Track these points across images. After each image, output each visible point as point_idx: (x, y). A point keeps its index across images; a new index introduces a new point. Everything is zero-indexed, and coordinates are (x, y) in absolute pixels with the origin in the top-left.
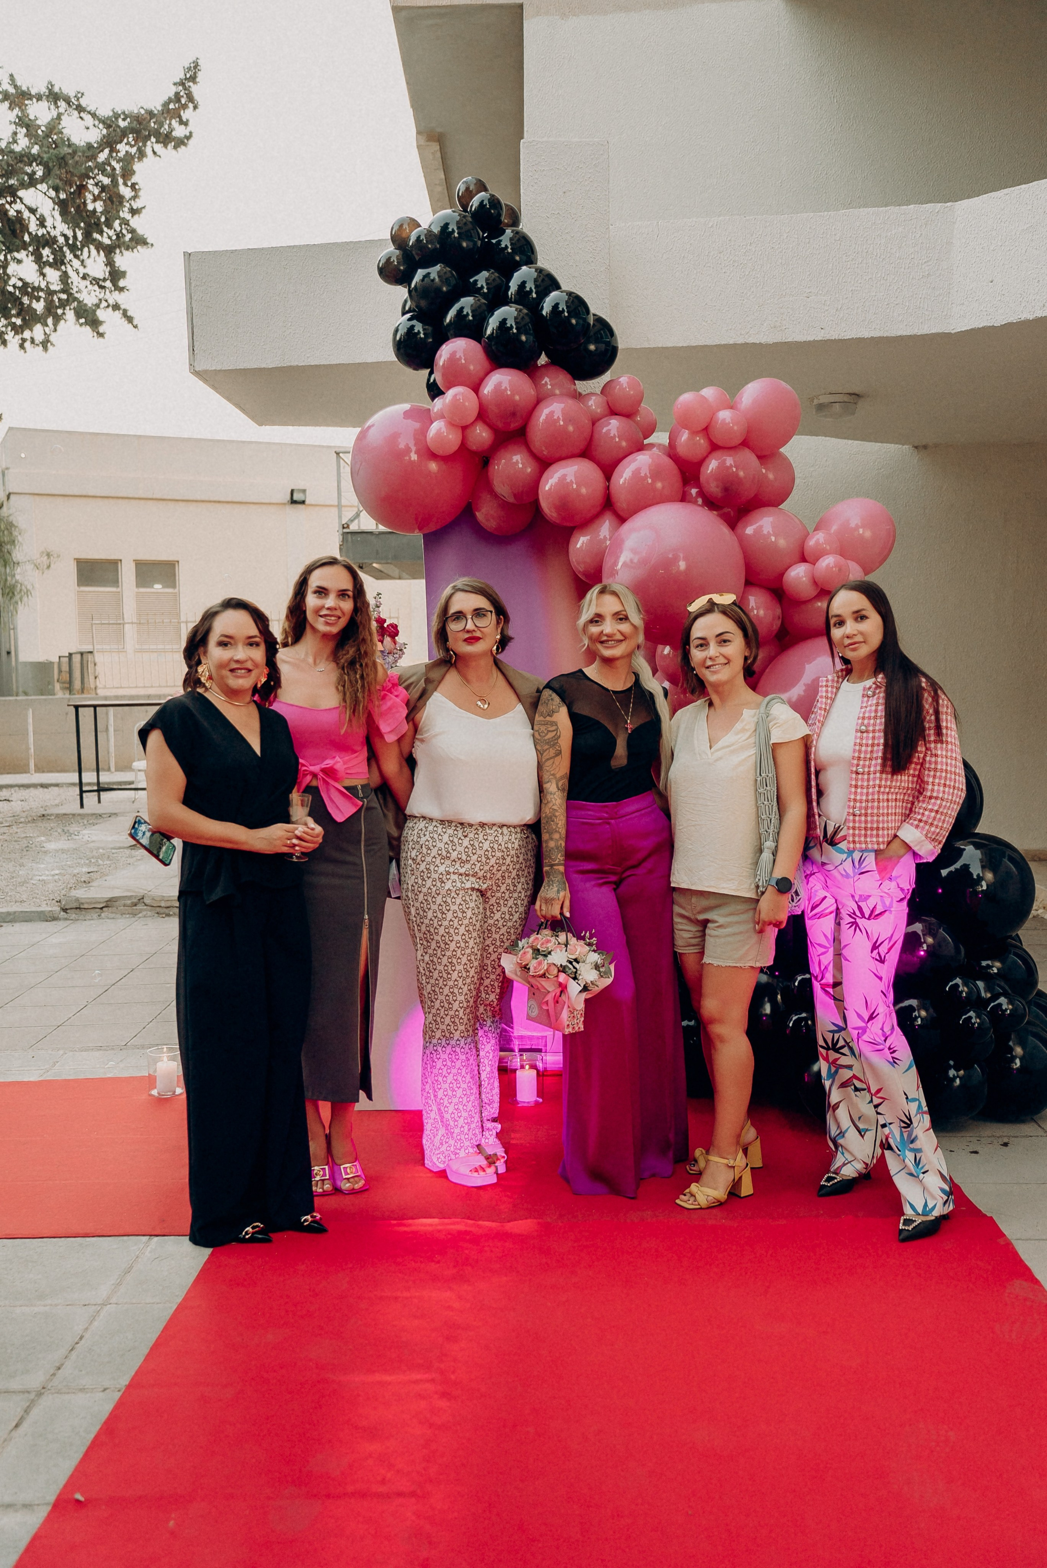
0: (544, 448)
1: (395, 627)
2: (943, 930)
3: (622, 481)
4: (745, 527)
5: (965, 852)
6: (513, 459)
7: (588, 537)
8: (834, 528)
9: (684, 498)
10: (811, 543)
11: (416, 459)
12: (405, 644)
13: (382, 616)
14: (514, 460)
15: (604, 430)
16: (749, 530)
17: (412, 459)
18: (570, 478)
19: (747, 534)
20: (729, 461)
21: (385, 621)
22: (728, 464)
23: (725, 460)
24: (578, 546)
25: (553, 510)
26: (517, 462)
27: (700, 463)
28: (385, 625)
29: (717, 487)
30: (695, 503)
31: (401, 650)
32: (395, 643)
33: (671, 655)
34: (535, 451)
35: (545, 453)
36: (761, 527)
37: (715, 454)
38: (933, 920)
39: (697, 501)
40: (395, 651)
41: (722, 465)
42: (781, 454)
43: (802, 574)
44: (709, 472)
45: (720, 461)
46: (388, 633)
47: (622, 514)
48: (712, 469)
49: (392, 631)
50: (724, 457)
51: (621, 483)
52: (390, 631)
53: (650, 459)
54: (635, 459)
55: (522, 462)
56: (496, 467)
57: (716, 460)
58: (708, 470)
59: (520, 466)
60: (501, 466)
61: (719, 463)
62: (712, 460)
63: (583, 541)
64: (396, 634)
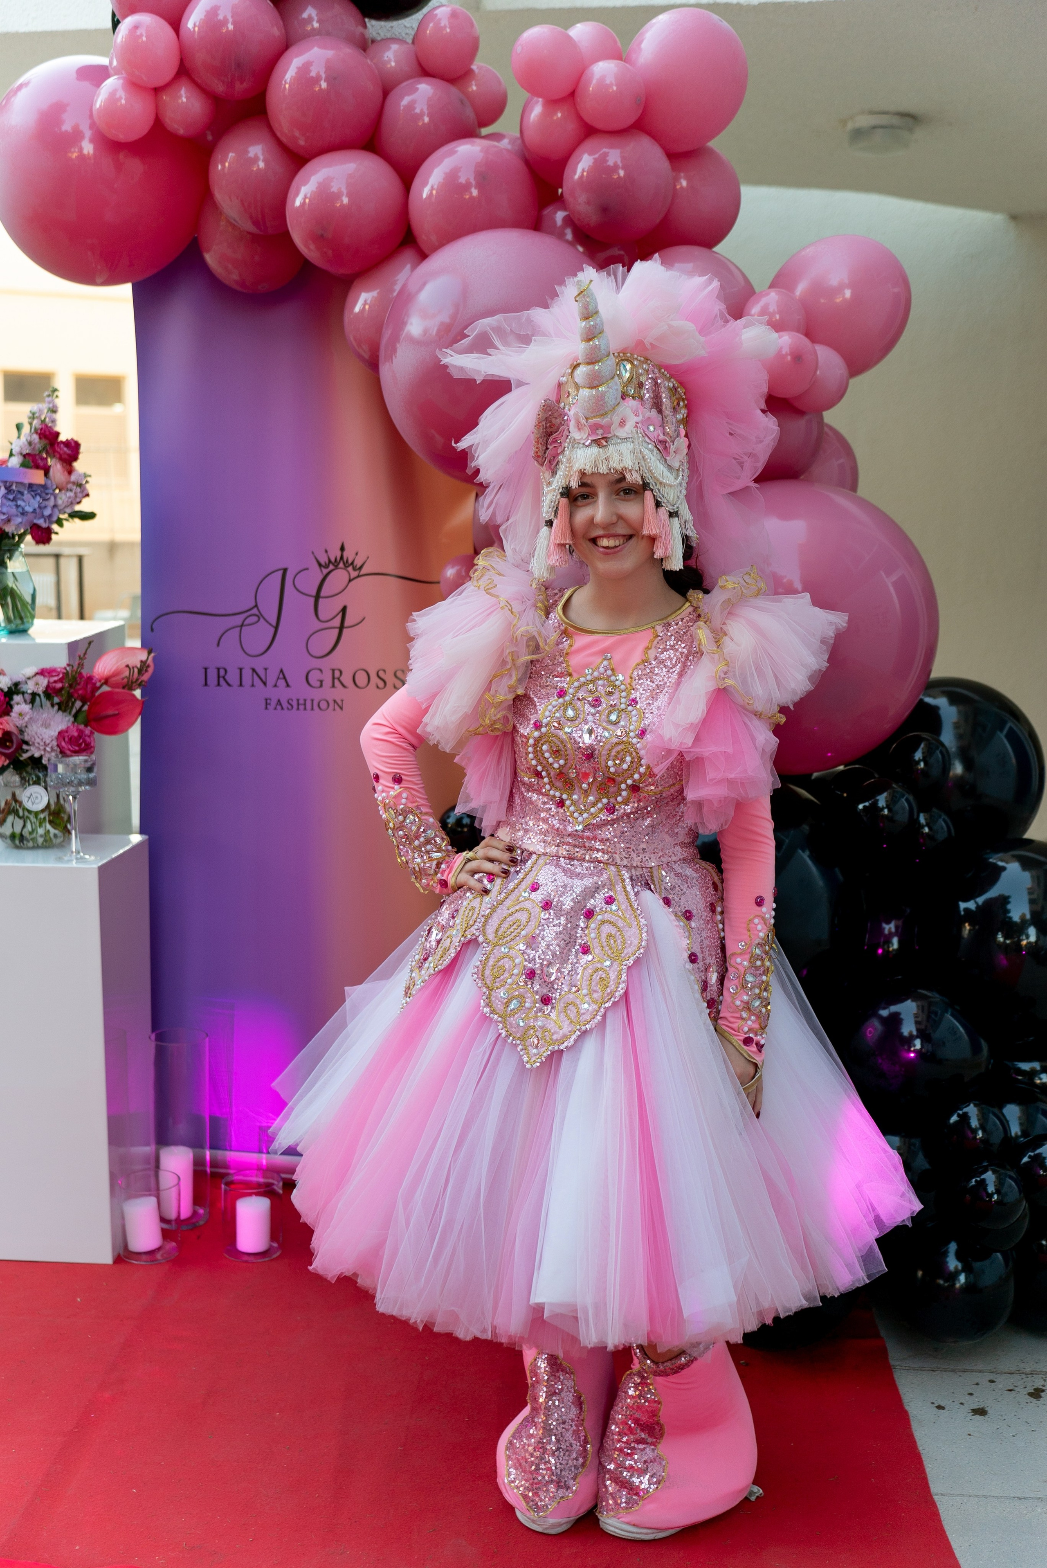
0: (297, 134)
1: (74, 446)
2: (952, 1015)
3: (425, 193)
5: (1004, 875)
6: (248, 152)
7: (375, 293)
8: (800, 289)
9: (536, 227)
10: (755, 310)
11: (91, 152)
12: (87, 475)
13: (57, 428)
14: (252, 154)
15: (405, 101)
17: (85, 152)
18: (338, 186)
20: (614, 156)
21: (57, 435)
22: (611, 163)
23: (606, 155)
24: (357, 309)
25: (312, 247)
26: (256, 160)
28: (58, 441)
29: (588, 203)
30: (561, 236)
31: (80, 485)
32: (70, 471)
34: (284, 140)
35: (302, 142)
37: (589, 143)
38: (936, 997)
39: (565, 235)
40: (70, 486)
41: (600, 166)
42: (711, 152)
44: (577, 177)
45: (596, 156)
46: (58, 456)
47: (426, 251)
48: (583, 171)
49: (65, 453)
50: (604, 150)
51: (424, 196)
52: (61, 452)
53: (481, 155)
54: (452, 153)
55: (261, 157)
56: (220, 167)
57: (590, 154)
58: (575, 173)
59: (261, 165)
60: (227, 164)
61: (596, 160)
62: (583, 154)
63: (365, 301)
64: (75, 457)
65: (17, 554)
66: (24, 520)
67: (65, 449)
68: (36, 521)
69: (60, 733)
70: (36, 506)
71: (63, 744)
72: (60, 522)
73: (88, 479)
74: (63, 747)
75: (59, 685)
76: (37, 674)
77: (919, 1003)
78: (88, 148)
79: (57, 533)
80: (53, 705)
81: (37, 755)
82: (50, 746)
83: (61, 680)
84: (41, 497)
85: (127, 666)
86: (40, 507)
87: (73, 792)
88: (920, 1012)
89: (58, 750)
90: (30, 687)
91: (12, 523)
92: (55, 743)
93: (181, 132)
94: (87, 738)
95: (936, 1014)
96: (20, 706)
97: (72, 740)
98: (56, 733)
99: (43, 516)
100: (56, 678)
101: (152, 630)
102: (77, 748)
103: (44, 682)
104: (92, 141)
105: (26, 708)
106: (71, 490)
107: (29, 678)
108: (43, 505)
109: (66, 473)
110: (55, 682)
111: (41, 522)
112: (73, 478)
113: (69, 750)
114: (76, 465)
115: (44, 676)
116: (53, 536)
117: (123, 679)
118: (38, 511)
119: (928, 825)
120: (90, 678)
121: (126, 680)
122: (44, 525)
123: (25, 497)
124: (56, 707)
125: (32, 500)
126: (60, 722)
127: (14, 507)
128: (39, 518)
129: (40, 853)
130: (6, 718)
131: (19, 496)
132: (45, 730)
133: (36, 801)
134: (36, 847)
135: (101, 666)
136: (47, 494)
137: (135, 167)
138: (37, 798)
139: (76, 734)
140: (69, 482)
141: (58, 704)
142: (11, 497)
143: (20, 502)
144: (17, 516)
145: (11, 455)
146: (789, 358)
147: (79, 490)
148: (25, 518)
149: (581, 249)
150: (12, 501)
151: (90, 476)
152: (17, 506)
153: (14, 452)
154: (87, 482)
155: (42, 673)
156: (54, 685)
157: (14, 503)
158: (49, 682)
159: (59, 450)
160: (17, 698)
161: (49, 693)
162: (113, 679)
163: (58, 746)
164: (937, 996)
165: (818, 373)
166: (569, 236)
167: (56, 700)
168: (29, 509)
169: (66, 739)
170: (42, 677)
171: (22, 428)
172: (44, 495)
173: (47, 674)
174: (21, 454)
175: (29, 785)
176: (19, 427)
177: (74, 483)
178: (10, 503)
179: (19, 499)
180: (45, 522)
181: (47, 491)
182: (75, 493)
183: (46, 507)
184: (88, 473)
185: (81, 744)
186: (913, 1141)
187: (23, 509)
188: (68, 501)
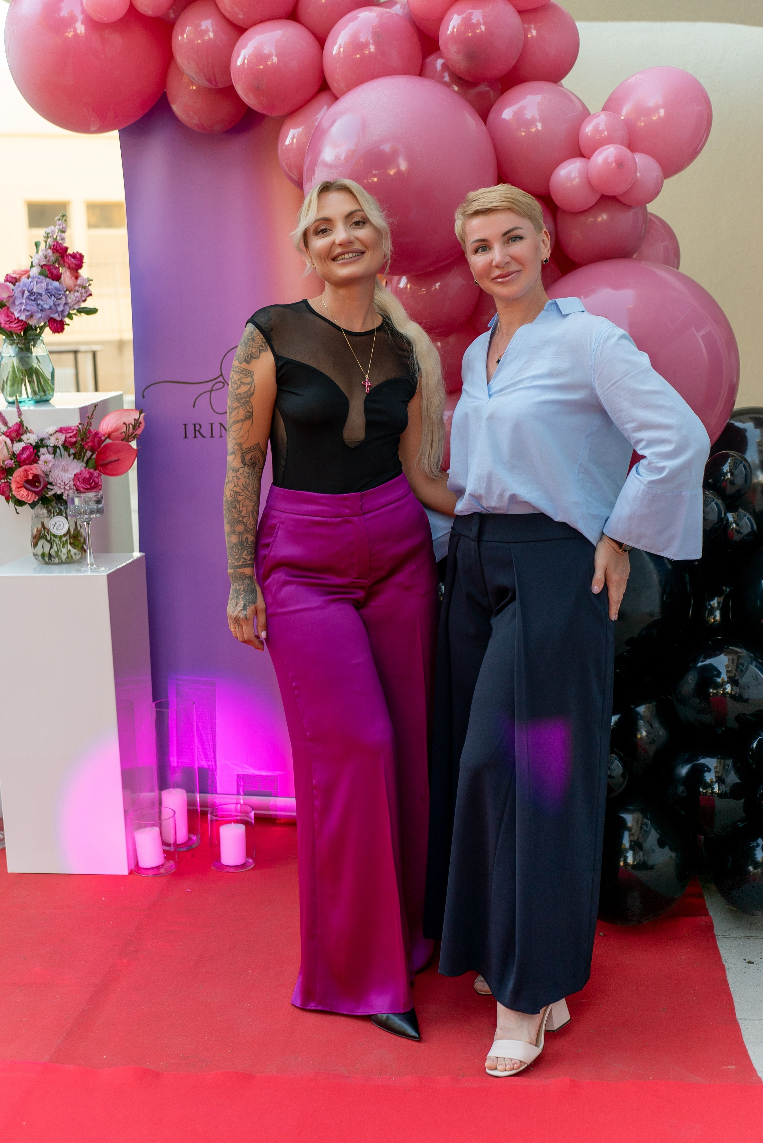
0: (237, 10)
1: (79, 257)
3: (335, 49)
4: (501, 112)
6: (200, 26)
7: (300, 129)
8: (626, 110)
9: (421, 72)
10: (588, 129)
12: (89, 279)
13: (66, 244)
14: (203, 27)
16: (507, 114)
17: (79, 31)
18: (269, 49)
19: (504, 119)
20: (477, 15)
21: (66, 249)
22: (474, 21)
23: (471, 14)
24: (287, 142)
25: (251, 96)
26: (207, 31)
27: (440, 19)
28: (67, 254)
29: (458, 52)
31: (85, 287)
32: (77, 277)
33: (408, 290)
34: (227, 15)
35: (241, 16)
36: (523, 108)
39: (444, 78)
40: (77, 288)
41: (467, 24)
42: (554, 7)
43: (574, 174)
44: (449, 32)
45: (464, 15)
46: (67, 265)
47: (338, 96)
48: (454, 27)
49: (72, 263)
50: (469, 11)
51: (334, 53)
52: (69, 262)
53: (377, 19)
54: (356, 18)
55: (211, 29)
56: (180, 38)
57: (458, 15)
58: (448, 30)
59: (211, 35)
60: (185, 36)
61: (463, 20)
62: (453, 14)
63: (293, 136)
64: (80, 266)
65: (39, 341)
66: (43, 315)
67: (72, 260)
68: (52, 316)
69: (75, 475)
70: (52, 304)
71: (78, 483)
72: (70, 316)
73: (91, 282)
74: (78, 486)
75: (74, 440)
76: (57, 431)
77: (730, 657)
78: (81, 28)
79: (68, 325)
80: (69, 455)
81: (59, 493)
82: (68, 485)
83: (75, 436)
84: (55, 297)
85: (125, 423)
86: (54, 305)
87: (87, 518)
88: (731, 664)
89: (75, 488)
90: (52, 442)
91: (34, 318)
92: (72, 483)
93: (150, 13)
94: (96, 479)
95: (743, 665)
96: (45, 456)
97: (85, 481)
98: (73, 476)
99: (57, 312)
100: (71, 434)
101: (144, 397)
102: (88, 486)
103: (62, 437)
104: (83, 23)
105: (50, 457)
106: (78, 291)
107: (51, 435)
108: (57, 303)
109: (73, 278)
110: (71, 437)
111: (56, 316)
112: (79, 282)
113: (83, 488)
114: (81, 271)
115: (62, 433)
116: (65, 327)
117: (121, 433)
118: (53, 307)
119: (735, 522)
120: (96, 434)
121: (124, 434)
122: (58, 319)
123: (43, 298)
124: (72, 456)
125: (49, 300)
126: (76, 467)
127: (35, 305)
128: (55, 313)
129: (64, 566)
130: (35, 465)
131: (39, 297)
132: (64, 474)
133: (60, 528)
134: (61, 563)
135: (104, 424)
136: (60, 295)
137: (117, 40)
138: (60, 525)
139: (87, 476)
140: (76, 285)
141: (73, 454)
142: (33, 298)
143: (39, 302)
144: (38, 312)
145: (32, 266)
146: (614, 164)
147: (84, 291)
148: (44, 313)
149: (456, 88)
150: (34, 301)
151: (92, 280)
152: (38, 305)
153: (34, 264)
154: (90, 285)
155: (61, 430)
156: (70, 439)
157: (36, 302)
158: (66, 437)
159: (67, 261)
160: (43, 450)
161: (67, 445)
162: (115, 434)
163: (74, 485)
164: (745, 651)
165: (638, 174)
166: (447, 78)
167: (72, 451)
168: (46, 306)
169: (81, 480)
170: (61, 434)
171: (40, 244)
172: (57, 296)
173: (64, 431)
174: (39, 265)
175: (54, 516)
176: (37, 245)
177: (80, 286)
178: (32, 302)
179: (39, 299)
180: (59, 316)
181: (60, 293)
182: (81, 293)
183: (59, 304)
184: (90, 277)
185: (92, 483)
186: (727, 762)
187: (42, 307)
188: (75, 300)
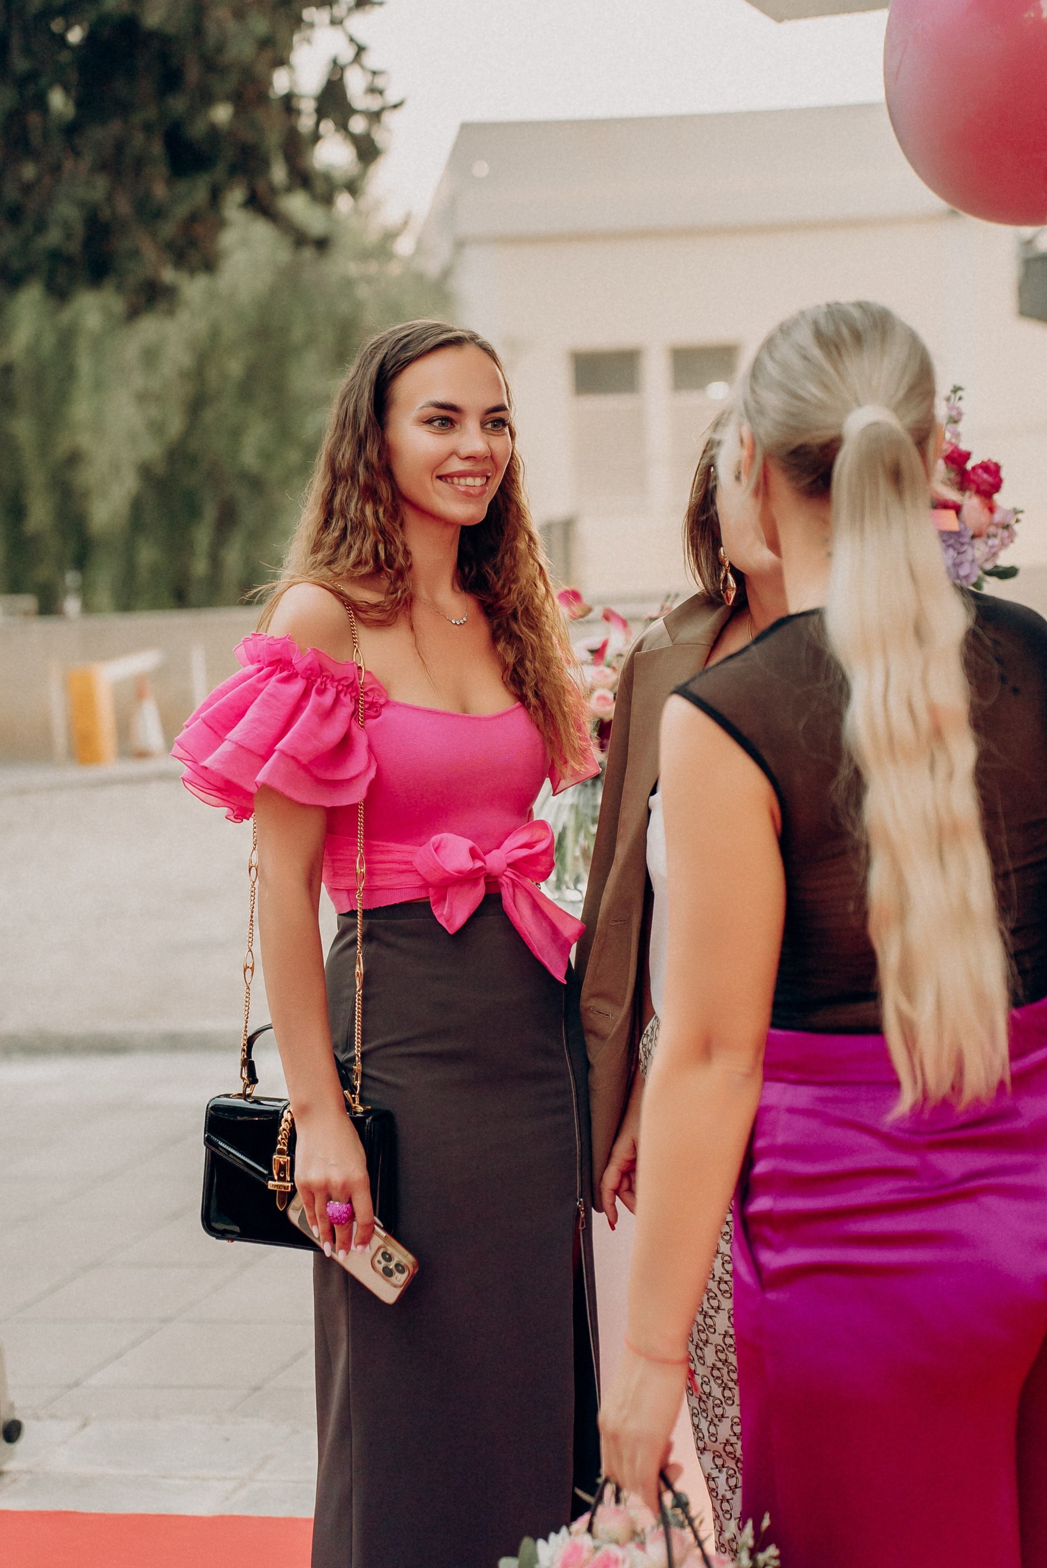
1: (992, 470)
12: (1016, 512)
13: (964, 446)
21: (967, 456)
28: (969, 465)
31: (1007, 527)
32: (991, 509)
40: (992, 530)
46: (974, 487)
49: (985, 481)
52: (979, 481)
64: (996, 486)
67: (983, 476)
73: (1020, 516)
84: (955, 549)
99: (959, 577)
106: (994, 535)
108: (958, 561)
109: (986, 511)
112: (998, 517)
114: (997, 497)
136: (962, 544)
140: (991, 524)
147: (1002, 534)
151: (1022, 512)
154: (1017, 521)
159: (975, 478)
172: (958, 546)
177: (997, 525)
181: (963, 540)
182: (1002, 540)
184: (1019, 507)
188: (989, 552)
